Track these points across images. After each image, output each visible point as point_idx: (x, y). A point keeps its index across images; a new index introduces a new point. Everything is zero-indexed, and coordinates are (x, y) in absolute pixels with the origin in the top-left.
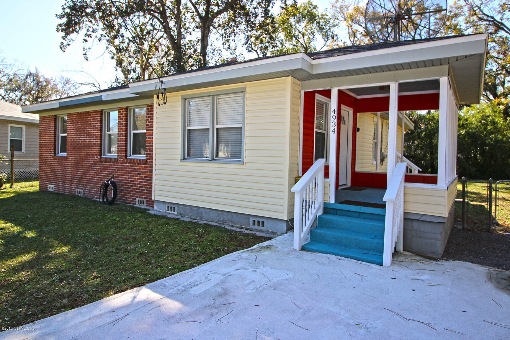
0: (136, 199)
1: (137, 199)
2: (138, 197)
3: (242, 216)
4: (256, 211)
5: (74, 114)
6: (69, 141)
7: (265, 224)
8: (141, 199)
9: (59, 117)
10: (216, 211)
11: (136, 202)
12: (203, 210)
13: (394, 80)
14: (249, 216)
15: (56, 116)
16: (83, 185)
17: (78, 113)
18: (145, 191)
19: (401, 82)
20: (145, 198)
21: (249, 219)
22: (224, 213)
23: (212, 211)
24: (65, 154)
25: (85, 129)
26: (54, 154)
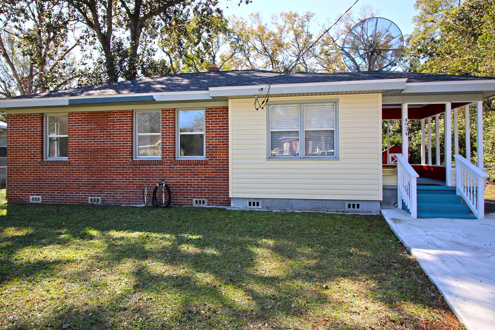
0: (192, 200)
1: (194, 200)
2: (195, 198)
3: (338, 201)
4: (352, 196)
5: (84, 113)
6: (72, 143)
7: (360, 206)
8: (200, 199)
9: (46, 116)
10: (309, 201)
11: (192, 202)
12: (293, 201)
13: (448, 100)
14: (344, 202)
15: (42, 114)
16: (103, 191)
17: (95, 113)
18: (207, 191)
19: (453, 102)
20: (205, 198)
21: (344, 203)
22: (318, 201)
23: (304, 201)
24: (65, 159)
25: (102, 130)
26: (41, 158)
